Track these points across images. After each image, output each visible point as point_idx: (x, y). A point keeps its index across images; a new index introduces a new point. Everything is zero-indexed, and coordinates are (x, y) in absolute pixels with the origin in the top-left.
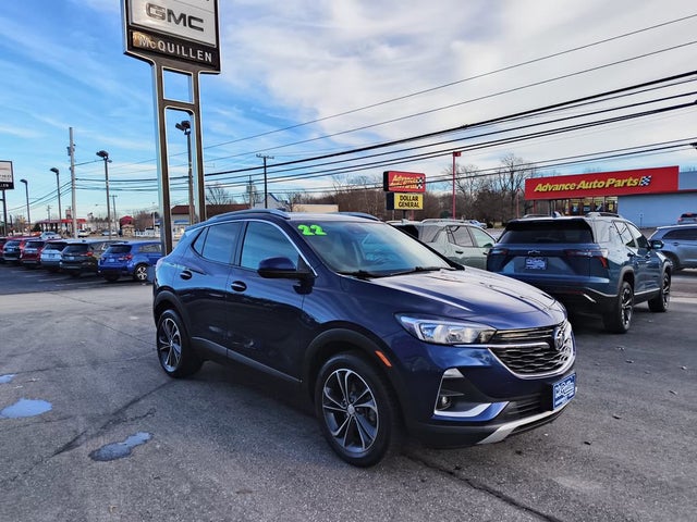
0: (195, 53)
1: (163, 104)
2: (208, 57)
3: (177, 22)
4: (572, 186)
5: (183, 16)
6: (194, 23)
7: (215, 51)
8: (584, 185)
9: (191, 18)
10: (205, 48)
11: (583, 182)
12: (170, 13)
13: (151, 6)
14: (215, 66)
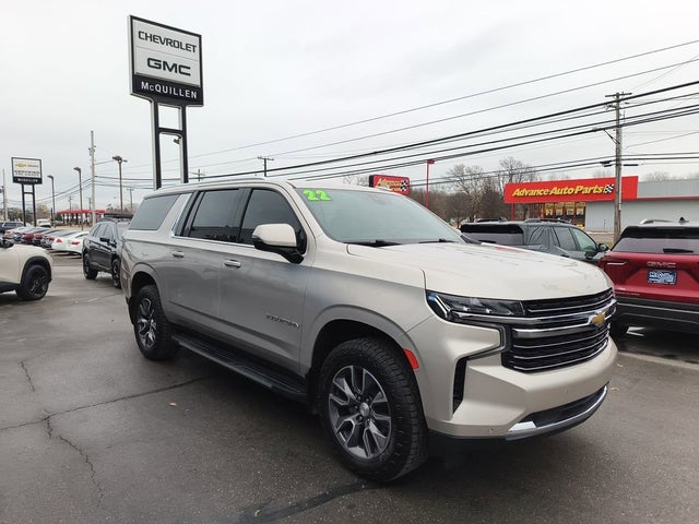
0: (183, 93)
1: (158, 130)
2: (194, 95)
3: (170, 70)
4: (545, 192)
5: (175, 65)
6: (183, 70)
7: (199, 90)
8: (556, 191)
9: (180, 66)
10: (192, 88)
11: (555, 188)
12: (165, 63)
13: (149, 60)
14: (199, 101)
